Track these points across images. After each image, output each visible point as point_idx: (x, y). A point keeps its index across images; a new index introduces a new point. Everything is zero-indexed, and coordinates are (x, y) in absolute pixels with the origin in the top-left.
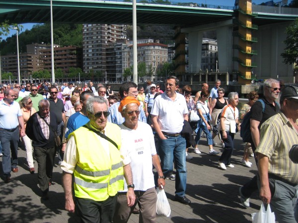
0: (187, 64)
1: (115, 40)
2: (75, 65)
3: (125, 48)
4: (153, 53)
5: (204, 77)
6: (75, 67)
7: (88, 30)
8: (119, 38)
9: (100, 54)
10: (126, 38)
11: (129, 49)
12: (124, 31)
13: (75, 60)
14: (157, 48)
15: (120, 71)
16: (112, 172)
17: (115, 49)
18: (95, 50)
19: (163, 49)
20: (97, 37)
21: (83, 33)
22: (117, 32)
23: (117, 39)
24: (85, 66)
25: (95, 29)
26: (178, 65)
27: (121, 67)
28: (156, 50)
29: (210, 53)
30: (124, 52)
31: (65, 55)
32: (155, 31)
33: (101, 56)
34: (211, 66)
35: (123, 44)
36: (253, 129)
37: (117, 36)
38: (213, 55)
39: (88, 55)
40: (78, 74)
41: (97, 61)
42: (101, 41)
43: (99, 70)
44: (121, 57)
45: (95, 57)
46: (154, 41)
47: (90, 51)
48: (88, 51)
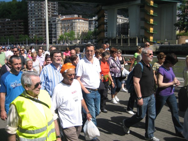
0: (107, 31)
1: (51, 15)
2: (23, 33)
3: (59, 21)
4: (78, 24)
5: (119, 40)
6: (23, 34)
7: (31, 8)
8: (53, 14)
9: (41, 25)
10: (57, 14)
11: (61, 21)
12: (56, 9)
13: (23, 30)
14: (81, 21)
15: (55, 37)
16: (48, 127)
17: (51, 22)
18: (37, 23)
19: (85, 21)
20: (38, 13)
21: (28, 10)
22: (52, 10)
23: (52, 15)
24: (30, 33)
25: (36, 7)
26: (100, 32)
27: (56, 34)
28: (80, 22)
29: (118, 24)
30: (58, 24)
31: (15, 26)
32: (74, 10)
33: (41, 27)
34: (119, 33)
35: (57, 18)
36: (135, 84)
37: (52, 12)
38: (120, 26)
39: (32, 26)
40: (26, 39)
41: (39, 30)
42: (41, 16)
43: (40, 36)
44: (56, 27)
45: (37, 27)
46: (78, 16)
47: (34, 23)
48: (32, 23)
